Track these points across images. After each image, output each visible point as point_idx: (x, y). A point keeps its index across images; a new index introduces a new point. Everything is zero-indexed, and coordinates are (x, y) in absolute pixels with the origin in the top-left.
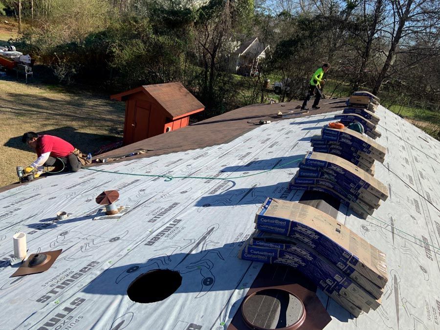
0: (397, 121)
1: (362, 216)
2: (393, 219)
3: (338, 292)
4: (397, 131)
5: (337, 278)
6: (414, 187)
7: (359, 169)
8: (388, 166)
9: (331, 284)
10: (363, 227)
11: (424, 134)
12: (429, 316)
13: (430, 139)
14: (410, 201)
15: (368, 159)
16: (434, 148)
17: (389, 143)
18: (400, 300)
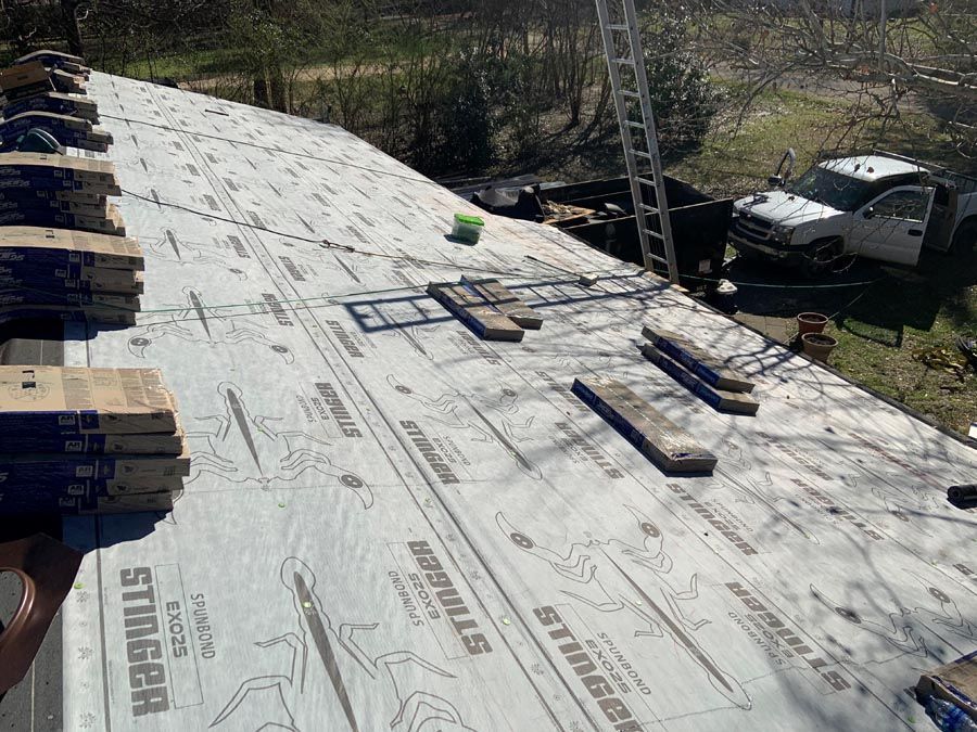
0: (147, 95)
1: (124, 323)
2: (196, 293)
3: (107, 495)
4: (153, 115)
5: (82, 471)
6: (224, 214)
7: (56, 232)
8: (155, 197)
9: (82, 492)
10: (135, 342)
11: (213, 103)
12: (309, 415)
13: (231, 107)
14: (221, 244)
15: (88, 201)
16: (242, 121)
17: (141, 146)
18: (250, 424)
